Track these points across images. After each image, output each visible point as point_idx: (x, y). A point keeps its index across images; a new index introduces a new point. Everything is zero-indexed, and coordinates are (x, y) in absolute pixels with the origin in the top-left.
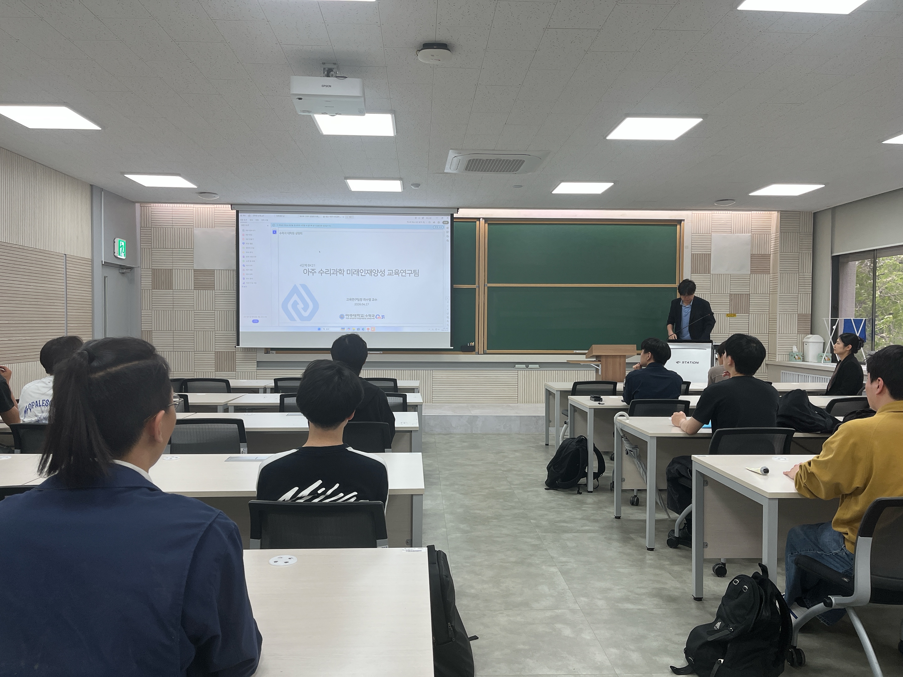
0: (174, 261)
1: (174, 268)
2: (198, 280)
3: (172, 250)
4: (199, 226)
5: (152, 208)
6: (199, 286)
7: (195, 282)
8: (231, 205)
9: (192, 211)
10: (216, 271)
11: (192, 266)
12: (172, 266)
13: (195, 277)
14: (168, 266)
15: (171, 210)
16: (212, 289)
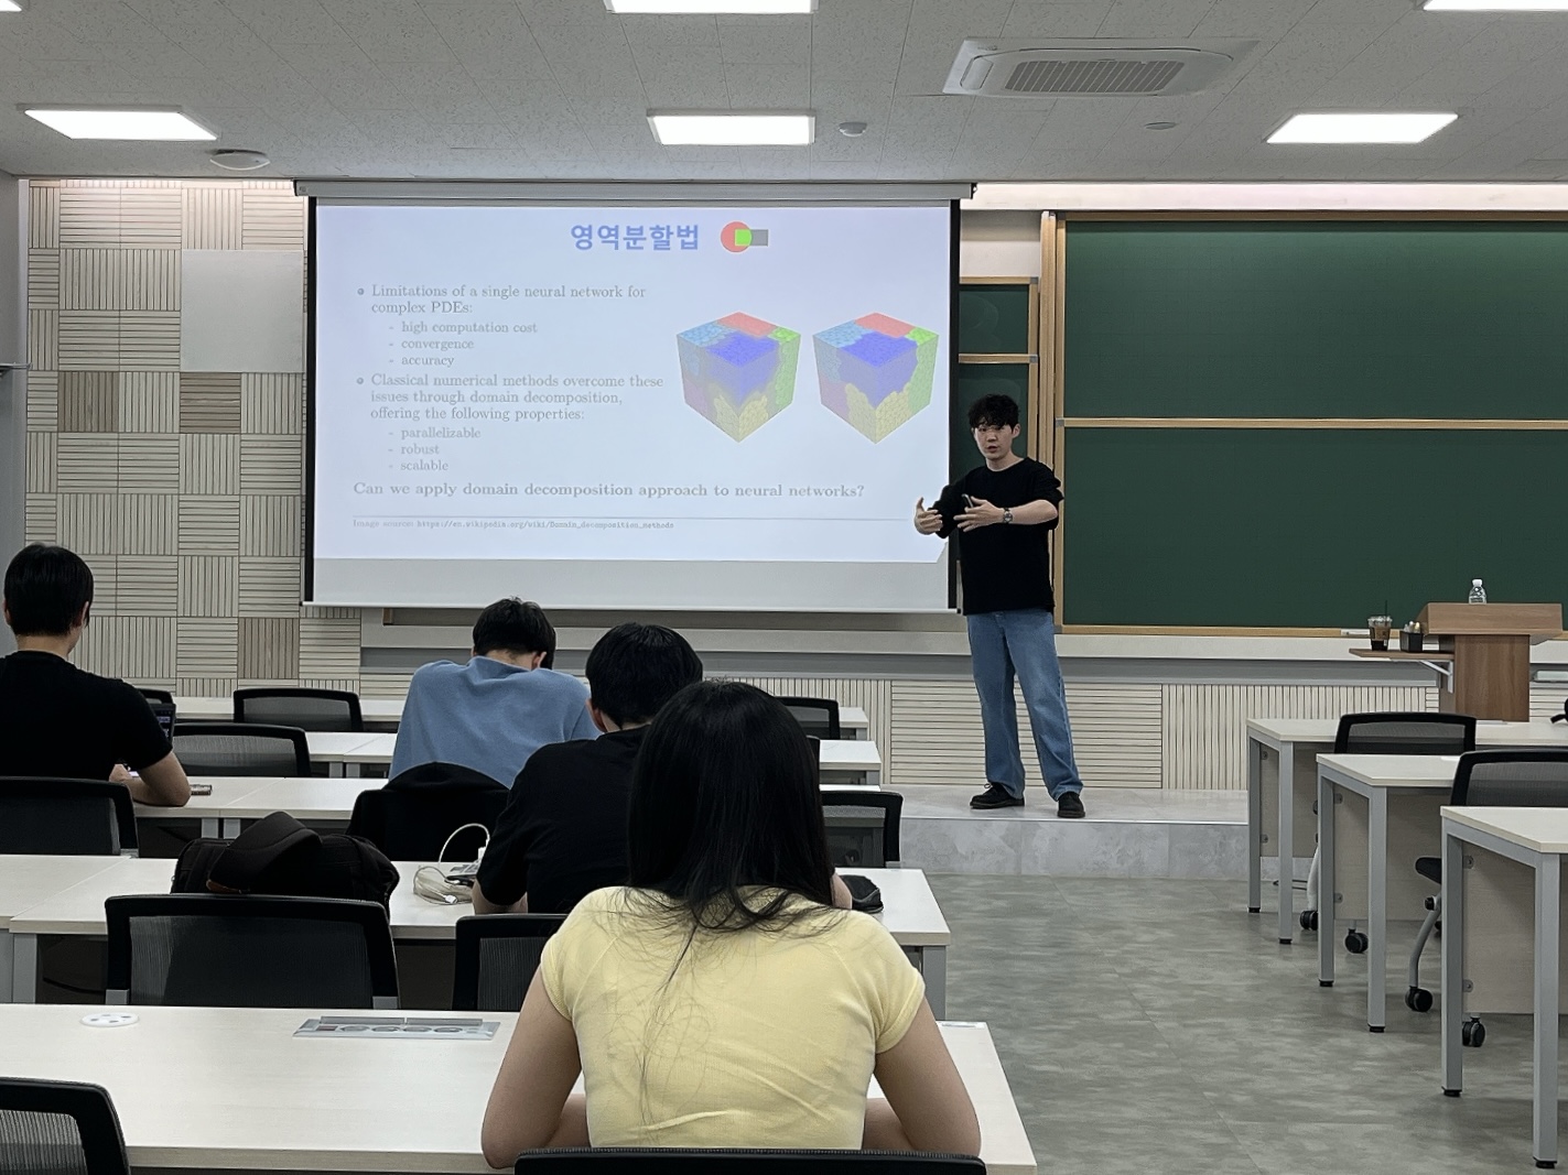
0: (122, 348)
1: (122, 368)
2: (192, 403)
3: (117, 314)
4: (198, 244)
5: (63, 191)
6: (192, 422)
7: (184, 409)
8: (295, 182)
9: (178, 198)
10: (244, 377)
11: (176, 362)
12: (116, 361)
13: (185, 396)
14: (105, 363)
15: (117, 198)
16: (233, 431)
